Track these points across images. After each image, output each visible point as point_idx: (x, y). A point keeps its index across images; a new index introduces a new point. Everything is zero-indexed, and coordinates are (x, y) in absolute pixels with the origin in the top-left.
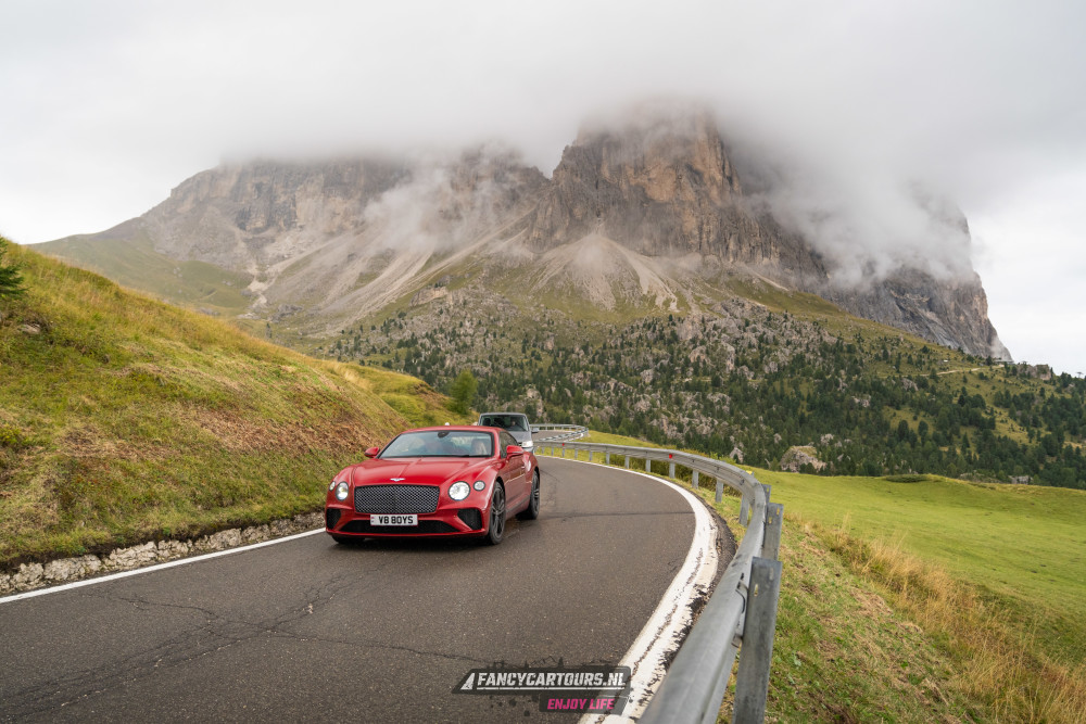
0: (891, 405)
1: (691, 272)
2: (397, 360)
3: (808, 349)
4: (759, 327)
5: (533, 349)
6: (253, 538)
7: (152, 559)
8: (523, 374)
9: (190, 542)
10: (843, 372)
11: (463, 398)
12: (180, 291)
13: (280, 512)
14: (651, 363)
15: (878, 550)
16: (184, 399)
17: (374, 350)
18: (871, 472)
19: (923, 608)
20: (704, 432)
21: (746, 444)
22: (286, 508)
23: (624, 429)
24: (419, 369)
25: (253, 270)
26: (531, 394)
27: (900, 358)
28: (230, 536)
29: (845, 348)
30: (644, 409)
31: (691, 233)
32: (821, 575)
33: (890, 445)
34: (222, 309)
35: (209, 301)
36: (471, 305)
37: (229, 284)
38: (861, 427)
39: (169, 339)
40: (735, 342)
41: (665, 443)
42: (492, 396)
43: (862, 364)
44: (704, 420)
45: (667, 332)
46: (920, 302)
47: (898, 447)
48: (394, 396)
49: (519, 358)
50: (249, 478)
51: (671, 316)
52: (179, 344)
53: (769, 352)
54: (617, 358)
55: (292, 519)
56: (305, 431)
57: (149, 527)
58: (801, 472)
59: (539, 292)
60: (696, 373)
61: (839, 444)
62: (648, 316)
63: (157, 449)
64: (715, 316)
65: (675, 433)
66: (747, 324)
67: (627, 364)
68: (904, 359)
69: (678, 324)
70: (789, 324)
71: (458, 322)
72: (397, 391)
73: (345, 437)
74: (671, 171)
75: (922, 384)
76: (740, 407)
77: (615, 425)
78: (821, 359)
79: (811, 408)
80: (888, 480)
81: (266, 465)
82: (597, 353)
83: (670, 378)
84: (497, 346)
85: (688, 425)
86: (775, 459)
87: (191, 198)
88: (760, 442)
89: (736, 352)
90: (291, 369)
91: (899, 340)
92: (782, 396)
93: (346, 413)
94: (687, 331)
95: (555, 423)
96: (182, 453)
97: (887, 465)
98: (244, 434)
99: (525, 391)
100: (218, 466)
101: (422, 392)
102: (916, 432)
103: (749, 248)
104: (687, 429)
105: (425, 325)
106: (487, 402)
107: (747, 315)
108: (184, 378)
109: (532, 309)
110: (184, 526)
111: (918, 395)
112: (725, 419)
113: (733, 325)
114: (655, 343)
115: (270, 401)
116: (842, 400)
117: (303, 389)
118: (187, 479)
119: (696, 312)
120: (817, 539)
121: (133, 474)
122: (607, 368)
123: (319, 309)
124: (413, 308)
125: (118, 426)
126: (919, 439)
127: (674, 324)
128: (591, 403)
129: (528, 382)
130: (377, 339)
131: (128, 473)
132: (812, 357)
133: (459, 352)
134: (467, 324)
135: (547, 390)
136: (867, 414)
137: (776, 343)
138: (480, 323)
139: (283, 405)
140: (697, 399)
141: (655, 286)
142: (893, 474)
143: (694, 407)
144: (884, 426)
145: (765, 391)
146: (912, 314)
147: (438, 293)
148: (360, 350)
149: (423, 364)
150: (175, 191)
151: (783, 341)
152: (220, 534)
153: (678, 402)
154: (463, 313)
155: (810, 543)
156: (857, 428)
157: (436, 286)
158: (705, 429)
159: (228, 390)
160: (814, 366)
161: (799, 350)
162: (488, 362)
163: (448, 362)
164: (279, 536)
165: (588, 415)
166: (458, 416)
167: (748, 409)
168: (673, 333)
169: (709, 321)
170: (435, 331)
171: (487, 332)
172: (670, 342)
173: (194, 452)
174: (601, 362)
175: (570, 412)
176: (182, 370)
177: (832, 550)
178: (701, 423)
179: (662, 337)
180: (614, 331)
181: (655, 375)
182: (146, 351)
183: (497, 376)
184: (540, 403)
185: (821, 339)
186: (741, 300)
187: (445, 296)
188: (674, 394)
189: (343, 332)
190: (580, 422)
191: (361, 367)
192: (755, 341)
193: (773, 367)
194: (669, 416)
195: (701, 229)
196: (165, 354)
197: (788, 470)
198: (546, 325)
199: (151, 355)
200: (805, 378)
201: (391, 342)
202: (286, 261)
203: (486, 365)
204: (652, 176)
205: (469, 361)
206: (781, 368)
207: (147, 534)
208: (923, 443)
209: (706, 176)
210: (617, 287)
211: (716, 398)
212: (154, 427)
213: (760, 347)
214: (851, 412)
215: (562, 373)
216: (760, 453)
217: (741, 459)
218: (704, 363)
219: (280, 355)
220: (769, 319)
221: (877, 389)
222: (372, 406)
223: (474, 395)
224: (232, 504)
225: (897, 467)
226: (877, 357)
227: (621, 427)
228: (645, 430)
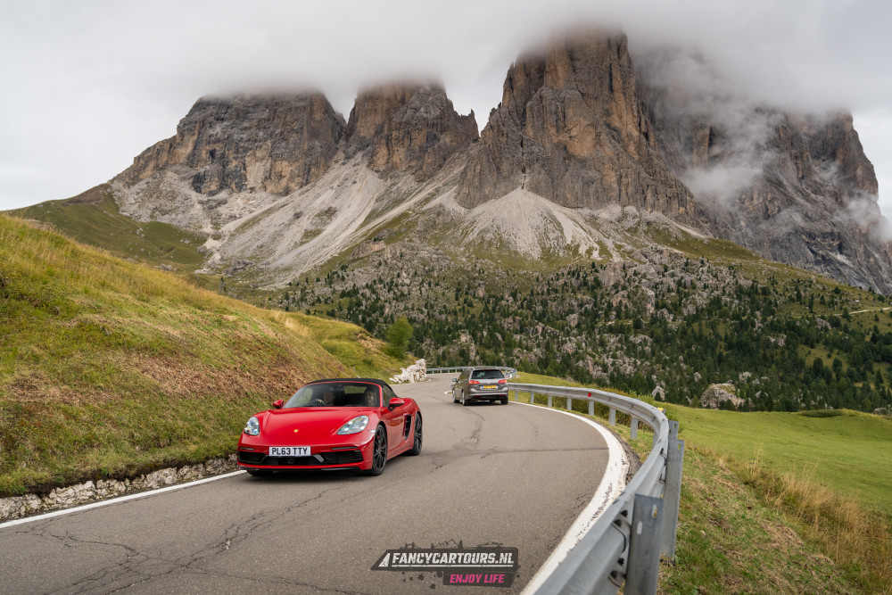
0: (806, 344)
1: (611, 222)
2: (340, 309)
3: (724, 291)
4: (677, 271)
5: (466, 297)
6: (188, 476)
7: (90, 497)
8: (456, 320)
9: (127, 481)
10: (758, 313)
11: (400, 343)
12: (143, 250)
13: (215, 451)
14: (576, 308)
15: (791, 482)
16: (128, 347)
17: (319, 300)
18: (788, 407)
19: (833, 539)
20: (628, 372)
21: (667, 382)
22: (221, 448)
23: (552, 371)
24: (360, 317)
25: (208, 229)
26: (463, 338)
27: (812, 298)
28: (166, 475)
29: (760, 291)
30: (571, 351)
31: (611, 186)
32: (732, 507)
33: (806, 381)
34: (181, 265)
35: (169, 258)
36: (408, 257)
37: (187, 242)
38: (777, 364)
39: (117, 291)
40: (655, 287)
41: (590, 382)
42: (428, 341)
43: (776, 305)
44: (627, 360)
45: (590, 278)
46: (830, 245)
47: (813, 384)
48: (335, 342)
49: (453, 306)
50: (185, 420)
51: (593, 264)
52: (127, 296)
53: (687, 295)
54: (544, 303)
55: (227, 459)
56: (242, 376)
57: (88, 467)
58: (721, 408)
59: (470, 243)
60: (618, 316)
61: (756, 382)
62: (573, 263)
63: (98, 394)
64: (636, 263)
65: (599, 373)
66: (666, 271)
67: (554, 309)
68: (817, 300)
69: (601, 271)
70: (705, 268)
71: (395, 273)
72: (338, 337)
73: (281, 381)
74: (591, 129)
75: (835, 323)
76: (662, 348)
77: (543, 367)
78: (737, 301)
79: (729, 347)
80: (804, 415)
81: (203, 408)
82: (525, 299)
83: (593, 320)
84: (431, 294)
85: (612, 365)
86: (695, 397)
87: (152, 165)
88: (680, 380)
89: (656, 296)
90: (231, 318)
91: (811, 282)
92: (700, 337)
93: (282, 358)
94: (609, 278)
95: (487, 365)
96: (122, 397)
97: (803, 401)
98: (182, 379)
99: (459, 336)
100: (156, 409)
101: (361, 338)
102: (830, 368)
103: (665, 198)
104: (611, 369)
105: (365, 276)
106: (424, 347)
107: (665, 261)
108: (128, 328)
109: (464, 259)
110: (121, 466)
111: (832, 334)
112: (647, 360)
113: (653, 270)
114: (579, 289)
115: (209, 348)
116: (758, 339)
117: (243, 336)
118: (126, 421)
119: (617, 259)
120: (730, 473)
121: (75, 418)
122: (535, 313)
123: (269, 264)
124: (354, 261)
125: (63, 373)
126: (834, 375)
127: (596, 271)
128: (520, 346)
129: (461, 327)
130: (322, 290)
131: (69, 416)
132: (728, 299)
133: (397, 300)
134: (404, 275)
135: (479, 334)
136: (783, 353)
137: (694, 287)
138: (416, 273)
139: (222, 352)
140: (620, 341)
141: (578, 235)
142: (809, 409)
143: (617, 349)
144: (799, 364)
145: (684, 332)
146: (823, 257)
147: (376, 247)
148: (306, 300)
149: (363, 312)
150: (138, 159)
151: (700, 285)
152: (155, 474)
153: (602, 344)
154: (400, 264)
155: (725, 477)
156: (773, 366)
157: (375, 240)
158: (629, 369)
159: (170, 337)
160: (730, 308)
161: (716, 293)
162: (424, 309)
163: (387, 310)
164: (213, 475)
165: (517, 358)
166: (394, 360)
167: (668, 350)
168: (596, 279)
169: (629, 267)
170: (375, 281)
171: (423, 281)
172: (593, 288)
173: (135, 395)
174: (529, 308)
175: (501, 355)
176: (127, 320)
177: (746, 483)
178: (625, 363)
179: (585, 283)
180: (541, 279)
181: (580, 318)
182: (94, 303)
183: (432, 322)
184: (473, 347)
185: (737, 282)
186: (659, 247)
187: (384, 250)
188: (598, 337)
189: (290, 284)
190: (510, 364)
191: (305, 316)
192: (673, 286)
193: (691, 309)
194: (594, 357)
195: (619, 182)
196: (113, 306)
197: (708, 407)
198: (477, 275)
199: (99, 307)
200: (721, 320)
201: (334, 292)
202: (238, 220)
203: (422, 312)
204: (573, 134)
205: (406, 308)
206: (699, 311)
207: (85, 474)
208: (838, 380)
209: (624, 133)
210: (542, 237)
211: (638, 339)
212: (98, 373)
213: (678, 291)
214: (768, 351)
215: (493, 319)
216: (681, 391)
217: (663, 397)
218: (626, 307)
219: (223, 305)
220: (687, 264)
221: (791, 328)
222: (309, 352)
223: (411, 340)
224: (169, 445)
225: (813, 403)
226: (791, 299)
227: (549, 368)
228: (571, 370)
